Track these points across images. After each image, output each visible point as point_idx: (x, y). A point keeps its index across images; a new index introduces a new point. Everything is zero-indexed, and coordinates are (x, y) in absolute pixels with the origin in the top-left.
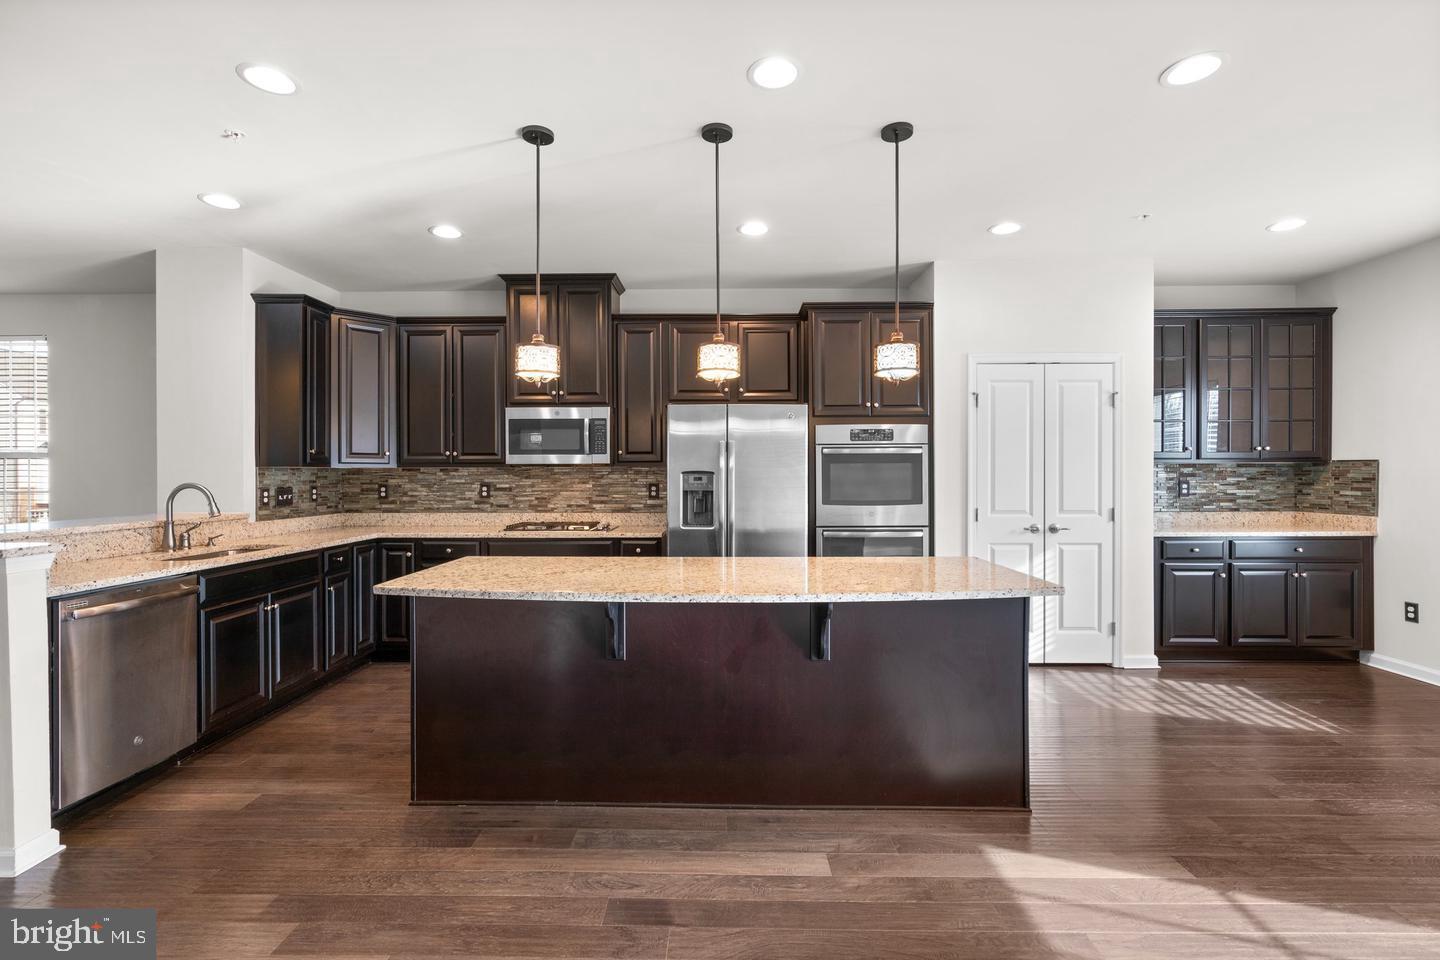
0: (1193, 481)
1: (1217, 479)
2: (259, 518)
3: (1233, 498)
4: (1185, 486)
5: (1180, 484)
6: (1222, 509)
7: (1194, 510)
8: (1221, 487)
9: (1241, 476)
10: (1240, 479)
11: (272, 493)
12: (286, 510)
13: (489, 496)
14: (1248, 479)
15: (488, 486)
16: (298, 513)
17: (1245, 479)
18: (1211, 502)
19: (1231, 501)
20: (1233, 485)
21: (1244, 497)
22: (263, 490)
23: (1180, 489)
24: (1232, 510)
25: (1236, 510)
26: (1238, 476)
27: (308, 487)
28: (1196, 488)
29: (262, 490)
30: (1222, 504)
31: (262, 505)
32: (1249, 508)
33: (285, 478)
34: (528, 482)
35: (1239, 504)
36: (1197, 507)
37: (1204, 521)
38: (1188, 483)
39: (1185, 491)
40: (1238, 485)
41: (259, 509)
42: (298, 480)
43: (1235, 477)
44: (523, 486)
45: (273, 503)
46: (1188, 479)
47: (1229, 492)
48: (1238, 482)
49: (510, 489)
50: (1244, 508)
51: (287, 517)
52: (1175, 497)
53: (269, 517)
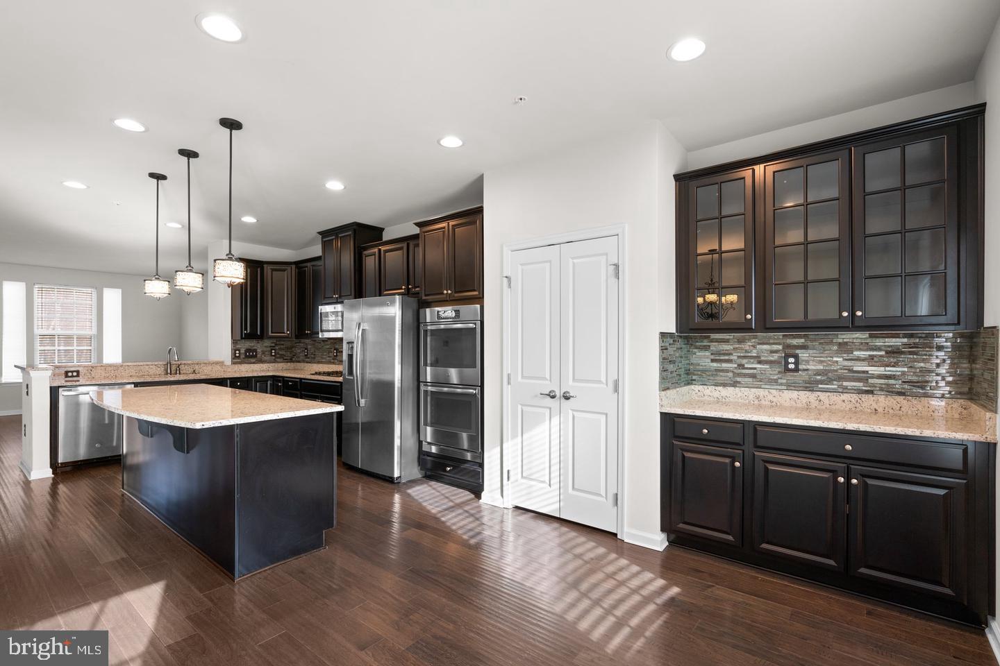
0: (803, 355)
1: (838, 353)
2: (233, 363)
3: (864, 377)
4: (791, 360)
5: (787, 356)
6: (845, 390)
7: (806, 389)
8: (846, 363)
9: (879, 349)
10: (875, 353)
11: (243, 351)
12: (253, 360)
13: (337, 355)
14: (887, 352)
16: (261, 361)
17: (883, 353)
18: (830, 381)
19: (859, 380)
20: (864, 360)
21: (880, 377)
22: (235, 351)
23: (787, 363)
24: (860, 392)
25: (867, 392)
26: (872, 349)
27: (269, 349)
28: (807, 362)
30: (845, 384)
31: (234, 357)
32: (890, 391)
33: (253, 344)
35: (874, 385)
36: (810, 386)
37: (814, 403)
38: (796, 357)
39: (792, 366)
40: (871, 360)
41: (233, 359)
42: (259, 346)
43: (867, 350)
45: (243, 356)
46: (798, 351)
47: (855, 369)
48: (872, 357)
50: (881, 389)
51: (254, 363)
52: (779, 372)
53: (240, 363)
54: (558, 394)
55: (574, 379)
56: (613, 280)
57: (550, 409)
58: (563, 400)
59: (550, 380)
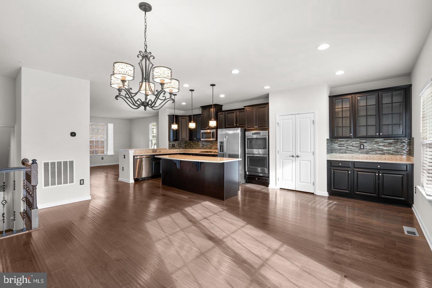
0: (365, 144)
1: (375, 144)
2: (169, 149)
3: (382, 150)
4: (362, 146)
5: (361, 145)
6: (377, 154)
8: (378, 147)
9: (386, 143)
10: (385, 144)
11: (171, 145)
12: (174, 148)
13: (203, 146)
14: (388, 144)
15: (203, 144)
16: (176, 148)
17: (387, 144)
18: (373, 151)
19: (381, 151)
20: (382, 146)
21: (386, 150)
23: (361, 147)
24: (381, 154)
25: (384, 154)
26: (385, 143)
27: (178, 144)
28: (367, 146)
29: (169, 145)
30: (377, 152)
31: (169, 147)
32: (389, 154)
33: (174, 143)
34: (209, 144)
35: (385, 152)
36: (367, 153)
37: (369, 157)
38: (363, 145)
39: (362, 148)
40: (384, 146)
42: (176, 143)
43: (383, 143)
44: (208, 145)
45: (171, 147)
46: (364, 144)
47: (380, 148)
48: (384, 145)
49: (206, 145)
50: (387, 153)
52: (359, 149)
53: (171, 149)
54: (295, 156)
55: (300, 152)
56: (312, 125)
57: (292, 160)
58: (296, 157)
59: (292, 152)
